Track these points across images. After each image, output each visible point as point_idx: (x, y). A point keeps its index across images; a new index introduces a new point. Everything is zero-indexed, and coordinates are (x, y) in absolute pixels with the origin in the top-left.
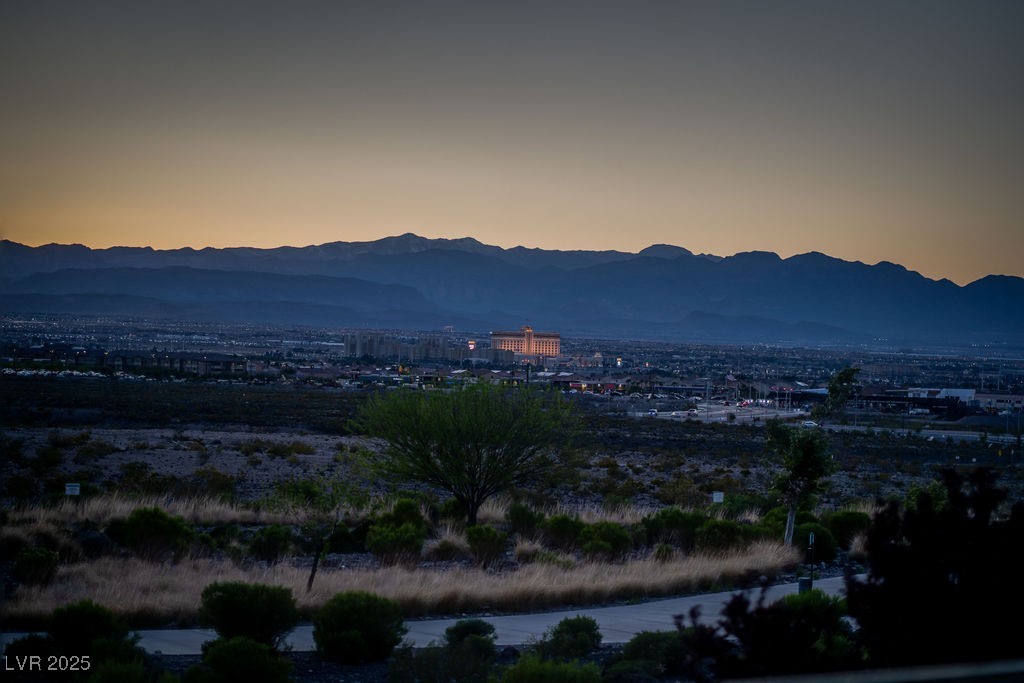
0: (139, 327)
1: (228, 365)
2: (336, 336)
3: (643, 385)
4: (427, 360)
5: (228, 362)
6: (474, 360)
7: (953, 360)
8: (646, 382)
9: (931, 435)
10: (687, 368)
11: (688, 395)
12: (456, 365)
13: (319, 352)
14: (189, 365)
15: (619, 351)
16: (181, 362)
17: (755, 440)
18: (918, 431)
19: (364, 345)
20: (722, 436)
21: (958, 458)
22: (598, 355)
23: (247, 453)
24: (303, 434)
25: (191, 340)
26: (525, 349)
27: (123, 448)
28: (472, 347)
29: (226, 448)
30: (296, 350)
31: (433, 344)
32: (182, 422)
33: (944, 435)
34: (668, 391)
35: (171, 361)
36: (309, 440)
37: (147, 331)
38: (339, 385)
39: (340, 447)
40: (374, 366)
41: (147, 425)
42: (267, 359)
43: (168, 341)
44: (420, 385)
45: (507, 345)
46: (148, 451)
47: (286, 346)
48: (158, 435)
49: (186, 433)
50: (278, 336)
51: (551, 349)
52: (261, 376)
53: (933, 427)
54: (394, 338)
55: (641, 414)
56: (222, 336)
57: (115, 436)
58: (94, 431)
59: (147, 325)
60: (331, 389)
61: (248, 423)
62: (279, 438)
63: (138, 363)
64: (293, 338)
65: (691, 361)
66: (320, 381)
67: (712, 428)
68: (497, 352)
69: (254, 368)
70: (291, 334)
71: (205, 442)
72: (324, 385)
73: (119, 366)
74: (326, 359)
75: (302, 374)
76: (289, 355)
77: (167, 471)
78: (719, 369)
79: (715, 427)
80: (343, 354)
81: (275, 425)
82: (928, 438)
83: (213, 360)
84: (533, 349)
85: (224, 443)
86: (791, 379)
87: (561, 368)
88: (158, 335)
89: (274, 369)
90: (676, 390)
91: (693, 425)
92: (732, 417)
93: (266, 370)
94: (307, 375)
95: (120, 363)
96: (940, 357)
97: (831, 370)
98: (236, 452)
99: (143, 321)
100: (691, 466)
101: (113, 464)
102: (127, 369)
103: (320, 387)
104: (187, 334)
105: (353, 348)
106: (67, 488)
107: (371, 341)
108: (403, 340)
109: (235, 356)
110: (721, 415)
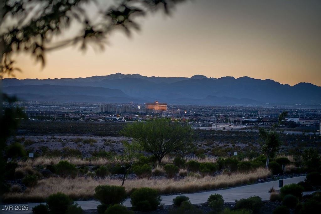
0: (34, 104)
1: (64, 115)
2: (96, 105)
3: (194, 119)
4: (125, 112)
5: (63, 114)
6: (140, 112)
7: (290, 109)
8: (195, 118)
9: (287, 133)
10: (207, 113)
11: (209, 122)
12: (135, 114)
13: (91, 110)
14: (51, 116)
15: (185, 108)
16: (49, 114)
17: (232, 136)
18: (283, 132)
19: (105, 108)
20: (222, 134)
21: (297, 140)
22: (179, 110)
23: (76, 143)
24: (91, 136)
25: (51, 107)
26: (156, 108)
27: (37, 142)
28: (139, 108)
29: (69, 141)
30: (84, 110)
31: (127, 107)
32: (52, 133)
33: (291, 133)
34: (202, 121)
35: (46, 114)
36: (94, 138)
37: (37, 105)
38: (99, 121)
39: (105, 140)
40: (109, 115)
41: (41, 135)
42: (75, 113)
43: (44, 108)
44: (125, 120)
45: (150, 107)
46: (45, 143)
47: (81, 109)
48: (46, 137)
49: (55, 137)
50: (78, 106)
51: (164, 108)
52: (75, 118)
53: (287, 130)
54: (115, 106)
55: (195, 128)
56: (61, 106)
57: (33, 138)
58: (26, 136)
59: (37, 103)
60: (96, 122)
61: (73, 133)
62: (84, 138)
63: (35, 115)
64: (83, 106)
65: (208, 111)
66: (93, 119)
67: (218, 132)
68: (147, 109)
69: (72, 116)
70: (82, 105)
71: (61, 139)
72: (94, 121)
73: (29, 116)
74: (93, 113)
75: (87, 117)
76: (82, 112)
77: (53, 149)
78: (217, 113)
79: (219, 132)
80: (99, 111)
81: (81, 134)
82: (286, 134)
83: (59, 114)
84: (158, 108)
85: (68, 140)
86: (240, 116)
87: (167, 114)
88: (41, 106)
89: (78, 116)
90: (205, 120)
91: (212, 131)
92: (224, 128)
93: (75, 116)
94: (89, 118)
95: (30, 115)
96: (286, 108)
97: (252, 113)
98: (72, 142)
99: (35, 102)
100: (216, 144)
101: (36, 147)
102: (32, 117)
103: (93, 121)
104: (50, 106)
105: (102, 109)
106: (29, 155)
107: (107, 107)
108: (117, 106)
109: (65, 112)
110: (220, 128)
